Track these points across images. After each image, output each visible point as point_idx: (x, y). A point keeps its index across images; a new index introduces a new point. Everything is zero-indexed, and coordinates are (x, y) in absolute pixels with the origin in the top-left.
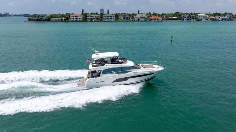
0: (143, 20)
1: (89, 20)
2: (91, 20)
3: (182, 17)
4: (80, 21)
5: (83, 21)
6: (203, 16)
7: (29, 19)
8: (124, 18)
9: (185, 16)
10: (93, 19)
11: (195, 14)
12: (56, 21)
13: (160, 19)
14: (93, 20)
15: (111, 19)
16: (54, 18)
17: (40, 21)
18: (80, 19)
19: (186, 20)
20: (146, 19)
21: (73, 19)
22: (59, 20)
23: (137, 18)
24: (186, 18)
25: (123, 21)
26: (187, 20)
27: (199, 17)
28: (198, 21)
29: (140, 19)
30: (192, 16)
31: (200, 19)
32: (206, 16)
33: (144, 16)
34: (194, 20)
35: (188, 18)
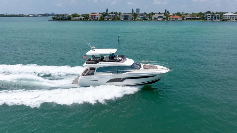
0: (160, 19)
1: (106, 19)
2: (108, 19)
3: (205, 17)
4: (97, 20)
5: (100, 20)
6: (231, 16)
7: (54, 18)
8: (141, 18)
9: (209, 15)
10: (110, 18)
11: (220, 13)
12: (75, 20)
13: (180, 18)
14: (110, 20)
15: (128, 19)
16: (75, 17)
17: (61, 19)
18: (98, 18)
19: (209, 20)
20: (164, 18)
21: (92, 18)
22: (78, 19)
23: (154, 17)
24: (209, 17)
25: (140, 20)
26: (211, 20)
27: (226, 17)
28: (223, 21)
29: (157, 19)
30: (217, 16)
31: (227, 18)
32: (234, 15)
33: (163, 15)
34: (219, 20)
35: (212, 18)
